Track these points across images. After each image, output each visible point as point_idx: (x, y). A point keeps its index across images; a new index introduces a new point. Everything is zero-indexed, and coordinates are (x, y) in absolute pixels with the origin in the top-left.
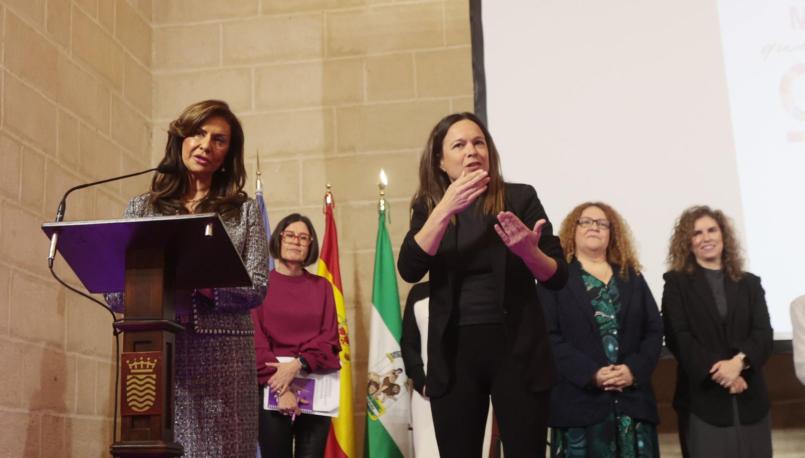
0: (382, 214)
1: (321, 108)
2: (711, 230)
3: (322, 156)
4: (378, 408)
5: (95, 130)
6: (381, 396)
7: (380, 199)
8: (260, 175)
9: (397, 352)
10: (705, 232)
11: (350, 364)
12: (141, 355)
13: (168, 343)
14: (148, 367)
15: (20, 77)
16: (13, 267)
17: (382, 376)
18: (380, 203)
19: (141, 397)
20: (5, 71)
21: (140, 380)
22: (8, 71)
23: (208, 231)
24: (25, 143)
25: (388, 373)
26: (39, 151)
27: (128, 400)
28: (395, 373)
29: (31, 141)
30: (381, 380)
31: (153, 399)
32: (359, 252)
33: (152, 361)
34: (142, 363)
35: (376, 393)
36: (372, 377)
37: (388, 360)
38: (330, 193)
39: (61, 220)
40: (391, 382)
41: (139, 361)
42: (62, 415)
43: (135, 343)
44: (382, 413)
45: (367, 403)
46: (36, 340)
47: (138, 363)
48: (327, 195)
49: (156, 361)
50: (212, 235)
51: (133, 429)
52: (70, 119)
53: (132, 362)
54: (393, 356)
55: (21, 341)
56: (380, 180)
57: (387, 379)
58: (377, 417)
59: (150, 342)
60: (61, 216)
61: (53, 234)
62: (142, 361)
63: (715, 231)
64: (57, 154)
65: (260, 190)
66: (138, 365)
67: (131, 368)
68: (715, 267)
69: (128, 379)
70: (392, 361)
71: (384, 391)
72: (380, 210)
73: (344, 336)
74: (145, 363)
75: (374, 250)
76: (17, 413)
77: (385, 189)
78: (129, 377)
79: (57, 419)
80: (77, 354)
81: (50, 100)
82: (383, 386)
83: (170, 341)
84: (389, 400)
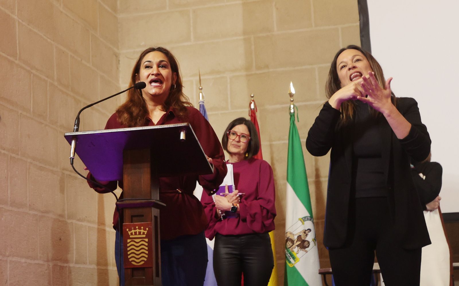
0: (292, 115)
1: (242, 37)
3: (243, 73)
4: (294, 258)
5: (80, 59)
6: (296, 250)
7: (291, 104)
8: (201, 89)
9: (307, 217)
12: (137, 225)
13: (155, 216)
14: (142, 233)
15: (28, 25)
16: (29, 160)
17: (296, 235)
18: (290, 107)
19: (138, 255)
20: (18, 21)
21: (137, 243)
22: (20, 21)
23: (182, 136)
24: (34, 71)
25: (300, 232)
26: (43, 77)
27: (129, 257)
28: (306, 232)
29: (37, 70)
30: (295, 238)
31: (147, 256)
32: (274, 143)
33: (145, 229)
34: (138, 231)
35: (292, 247)
36: (288, 235)
37: (300, 223)
38: (253, 101)
39: (77, 130)
40: (303, 239)
41: (135, 229)
42: (65, 265)
43: (132, 216)
44: (296, 261)
45: (285, 254)
46: (47, 212)
47: (135, 231)
48: (252, 103)
49: (147, 229)
50: (185, 139)
51: (134, 278)
52: (63, 53)
53: (130, 230)
54: (304, 219)
55: (36, 213)
56: (290, 90)
57: (299, 237)
58: (293, 264)
59: (143, 216)
60: (77, 127)
61: (72, 141)
62: (138, 229)
64: (55, 78)
65: (202, 100)
66: (134, 232)
67: (130, 234)
69: (128, 242)
70: (303, 224)
71: (298, 246)
72: (291, 113)
74: (140, 231)
75: (287, 142)
76: (36, 264)
77: (294, 96)
78: (129, 241)
79: (62, 268)
80: (74, 221)
81: (49, 40)
82: (297, 242)
83: (156, 215)
84: (301, 252)
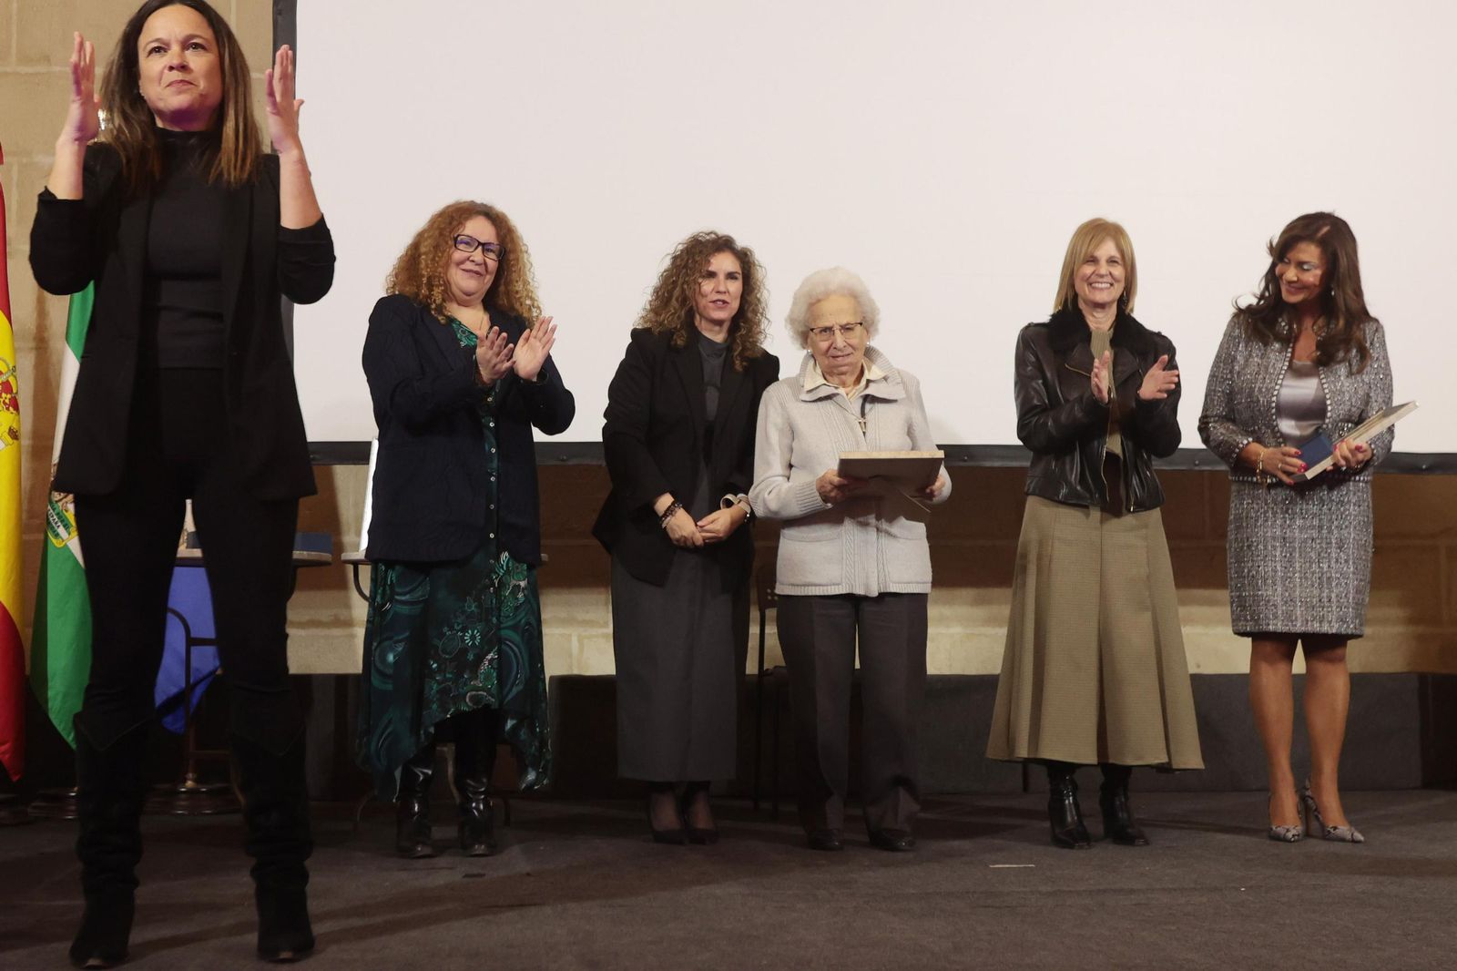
2: (731, 276)
4: (67, 525)
10: (721, 277)
11: (19, 447)
44: (72, 534)
58: (63, 541)
63: (736, 278)
68: (718, 337)
73: (9, 396)
